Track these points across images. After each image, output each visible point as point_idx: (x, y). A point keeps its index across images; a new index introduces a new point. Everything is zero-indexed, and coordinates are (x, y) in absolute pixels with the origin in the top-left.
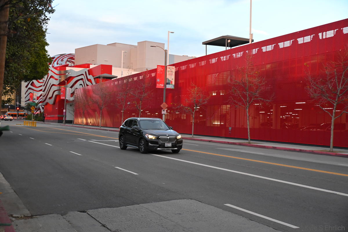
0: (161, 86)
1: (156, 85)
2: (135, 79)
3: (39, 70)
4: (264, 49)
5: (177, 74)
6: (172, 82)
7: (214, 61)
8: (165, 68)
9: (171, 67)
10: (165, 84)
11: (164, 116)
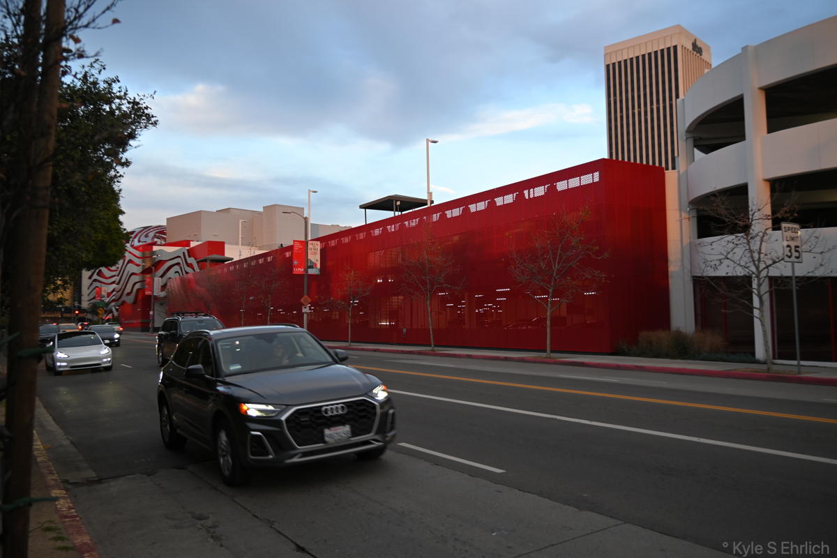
0: (300, 270)
1: (292, 270)
2: (261, 261)
3: (109, 252)
4: (449, 214)
5: (323, 252)
6: (316, 265)
7: (377, 232)
8: (305, 244)
9: (314, 242)
10: (306, 268)
11: (305, 315)
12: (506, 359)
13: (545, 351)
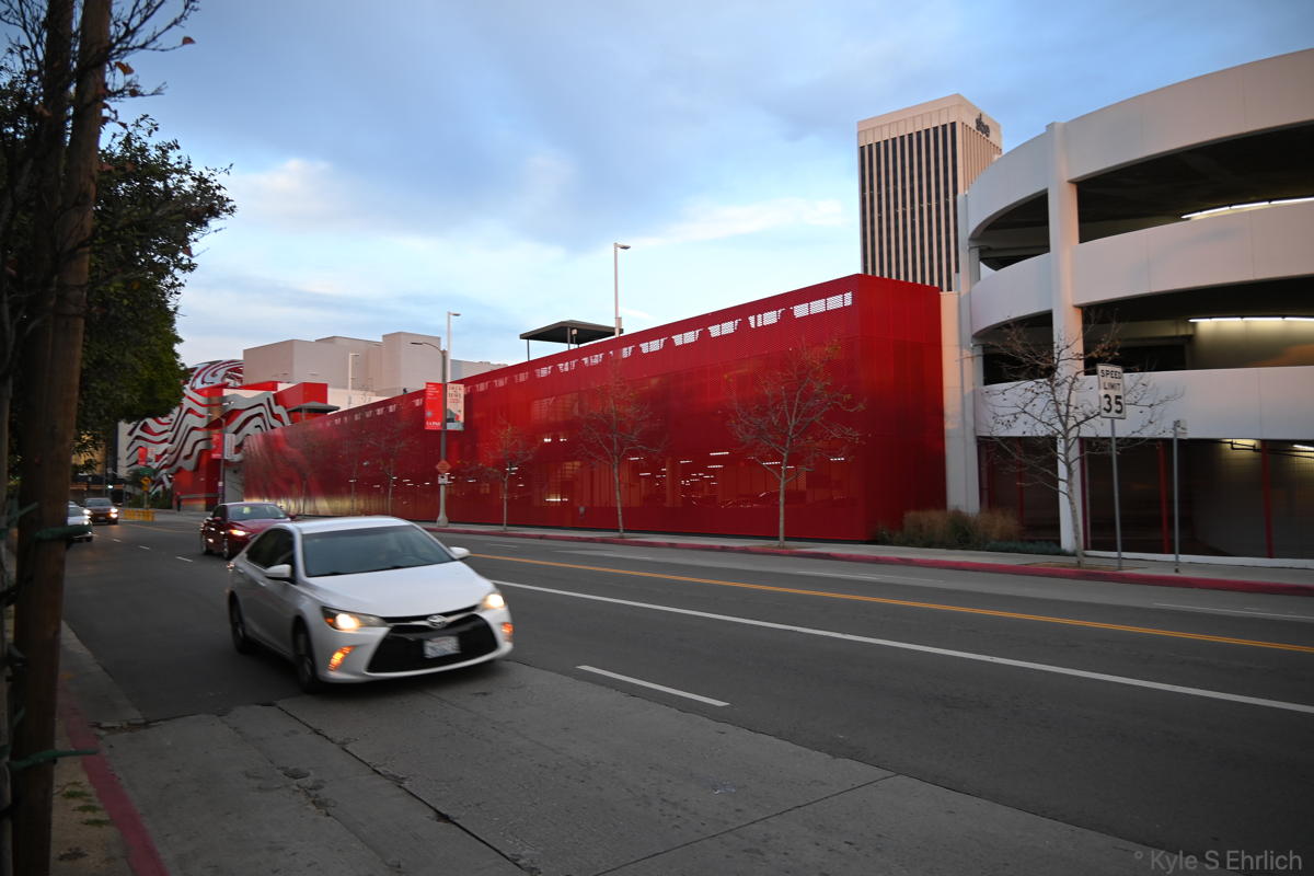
0: (436, 425)
1: (423, 424)
2: (380, 411)
4: (645, 348)
5: (467, 399)
6: (458, 417)
8: (442, 387)
9: (455, 385)
10: (444, 421)
11: (442, 489)
12: (723, 549)
13: (777, 538)
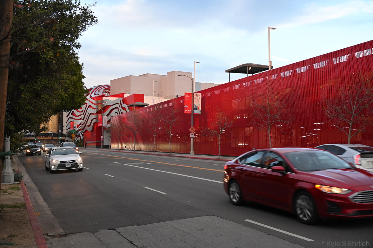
1: (184, 111)
2: (165, 106)
3: (76, 100)
4: (283, 75)
6: (198, 107)
7: (237, 87)
8: (192, 95)
9: (197, 94)
10: (193, 110)
11: (192, 139)
